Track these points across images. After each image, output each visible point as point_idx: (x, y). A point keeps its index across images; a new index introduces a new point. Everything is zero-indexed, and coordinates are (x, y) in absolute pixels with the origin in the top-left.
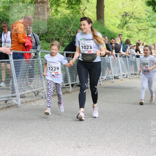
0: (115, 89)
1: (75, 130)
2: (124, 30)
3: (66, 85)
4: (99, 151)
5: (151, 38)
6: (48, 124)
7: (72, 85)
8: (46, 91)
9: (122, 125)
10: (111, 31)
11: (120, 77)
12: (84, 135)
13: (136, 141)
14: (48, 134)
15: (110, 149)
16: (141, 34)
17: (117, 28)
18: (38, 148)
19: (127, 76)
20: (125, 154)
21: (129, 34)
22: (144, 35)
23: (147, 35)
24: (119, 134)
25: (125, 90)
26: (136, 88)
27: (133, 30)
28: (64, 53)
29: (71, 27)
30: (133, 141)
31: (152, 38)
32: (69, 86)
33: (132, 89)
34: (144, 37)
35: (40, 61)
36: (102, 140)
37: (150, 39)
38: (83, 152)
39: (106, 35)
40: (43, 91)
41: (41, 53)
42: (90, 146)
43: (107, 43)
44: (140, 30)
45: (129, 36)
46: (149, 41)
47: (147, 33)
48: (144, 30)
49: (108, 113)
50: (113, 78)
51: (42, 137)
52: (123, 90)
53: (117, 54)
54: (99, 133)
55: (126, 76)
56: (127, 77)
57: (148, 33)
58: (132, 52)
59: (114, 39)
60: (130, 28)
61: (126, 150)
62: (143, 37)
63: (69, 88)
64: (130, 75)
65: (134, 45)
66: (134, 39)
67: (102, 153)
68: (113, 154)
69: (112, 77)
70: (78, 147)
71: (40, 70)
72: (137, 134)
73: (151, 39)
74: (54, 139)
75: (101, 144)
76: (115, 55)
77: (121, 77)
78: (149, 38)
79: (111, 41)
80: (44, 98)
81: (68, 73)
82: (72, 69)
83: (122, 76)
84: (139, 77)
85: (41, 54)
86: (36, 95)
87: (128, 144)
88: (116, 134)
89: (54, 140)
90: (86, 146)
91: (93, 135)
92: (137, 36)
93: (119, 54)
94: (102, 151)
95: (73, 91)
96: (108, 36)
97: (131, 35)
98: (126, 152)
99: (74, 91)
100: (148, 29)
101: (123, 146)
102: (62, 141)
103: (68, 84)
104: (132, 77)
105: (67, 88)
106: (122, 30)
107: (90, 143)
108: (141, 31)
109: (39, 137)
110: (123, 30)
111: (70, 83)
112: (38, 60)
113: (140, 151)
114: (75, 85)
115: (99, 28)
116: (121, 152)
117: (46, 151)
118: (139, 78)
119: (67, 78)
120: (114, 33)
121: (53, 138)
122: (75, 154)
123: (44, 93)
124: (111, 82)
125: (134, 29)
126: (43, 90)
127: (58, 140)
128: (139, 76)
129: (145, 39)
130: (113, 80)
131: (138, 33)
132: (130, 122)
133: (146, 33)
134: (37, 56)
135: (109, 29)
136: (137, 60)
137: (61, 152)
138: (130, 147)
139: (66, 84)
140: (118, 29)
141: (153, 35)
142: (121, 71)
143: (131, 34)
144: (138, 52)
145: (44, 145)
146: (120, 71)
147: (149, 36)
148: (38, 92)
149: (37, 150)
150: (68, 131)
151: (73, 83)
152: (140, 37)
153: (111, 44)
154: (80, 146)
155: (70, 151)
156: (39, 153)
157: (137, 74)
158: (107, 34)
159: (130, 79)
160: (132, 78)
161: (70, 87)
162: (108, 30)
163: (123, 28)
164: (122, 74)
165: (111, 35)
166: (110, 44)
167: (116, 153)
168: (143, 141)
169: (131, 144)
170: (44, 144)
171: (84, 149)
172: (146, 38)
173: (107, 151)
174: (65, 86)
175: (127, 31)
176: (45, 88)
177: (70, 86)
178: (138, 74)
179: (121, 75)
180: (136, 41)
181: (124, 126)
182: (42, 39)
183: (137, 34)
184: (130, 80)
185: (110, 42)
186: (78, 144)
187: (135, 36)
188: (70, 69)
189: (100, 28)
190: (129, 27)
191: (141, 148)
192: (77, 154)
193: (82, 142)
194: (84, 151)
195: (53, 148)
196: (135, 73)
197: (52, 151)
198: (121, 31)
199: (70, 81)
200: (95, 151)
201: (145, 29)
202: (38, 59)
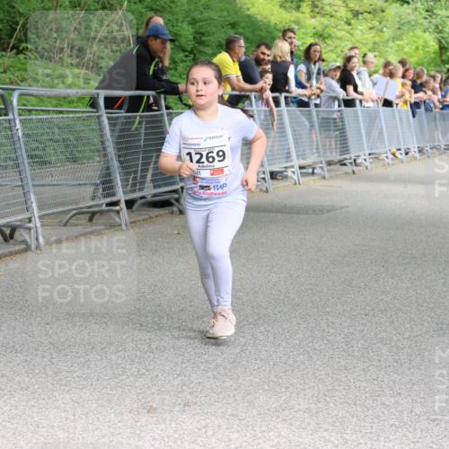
0: (271, 215)
1: (138, 353)
2: (303, 13)
3: (108, 205)
4: (216, 422)
5: (394, 39)
6: (47, 334)
7: (130, 204)
8: (38, 225)
9: (296, 333)
10: (259, 18)
11: (290, 174)
12: (167, 368)
13: (340, 385)
14: (48, 368)
15: (255, 412)
16: (361, 28)
17: (281, 6)
18: (14, 418)
19: (313, 169)
20: (305, 429)
21: (320, 28)
22: (371, 29)
23: (381, 31)
24: (285, 363)
25: (306, 216)
26: (344, 210)
27: (334, 13)
28: (98, 94)
29: (122, 5)
30: (330, 388)
31: (398, 39)
32: (117, 208)
33: (329, 211)
34: (370, 36)
35: (18, 122)
36: (227, 384)
37: (391, 44)
38: (163, 426)
39: (241, 34)
40: (31, 225)
41: (21, 95)
42: (187, 404)
43: (243, 58)
44: (356, 14)
45: (321, 36)
46: (388, 49)
47: (380, 22)
48: (369, 13)
49: (248, 294)
50: (268, 176)
51: (27, 380)
52: (301, 216)
53: (276, 94)
54: (219, 361)
55: (310, 171)
56: (313, 173)
57: (383, 23)
58: (330, 88)
59: (269, 48)
60: (322, 8)
61: (306, 415)
62: (366, 36)
63: (118, 212)
64: (324, 165)
65: (338, 64)
66: (337, 43)
67: (228, 429)
68: (263, 432)
69: (264, 173)
70: (148, 412)
71: (19, 153)
72: (343, 363)
73: (393, 42)
74: (66, 385)
75: (224, 398)
76: (273, 98)
77: (293, 172)
78: (388, 41)
79: (259, 52)
80: (33, 247)
81: (115, 164)
82: (127, 148)
83: (296, 169)
84: (354, 172)
85: (18, 101)
86: (6, 240)
87: (313, 395)
88: (274, 365)
89: (67, 388)
90: (174, 406)
91: (199, 367)
92: (348, 32)
93: (284, 95)
94: (228, 419)
95: (131, 223)
96: (249, 35)
97: (327, 30)
98: (309, 424)
99: (135, 222)
100: (383, 11)
101: (299, 404)
102: (95, 389)
103: (114, 199)
104: (333, 173)
105: (111, 214)
106: (296, 15)
107: (189, 397)
108: (360, 17)
109: (18, 378)
110: (299, 15)
111: (121, 196)
112: (9, 121)
113: (355, 420)
114: (140, 202)
115: (219, 9)
116: (290, 424)
117: (38, 427)
118: (354, 176)
119: (111, 181)
120: (269, 26)
121: (64, 382)
122: (138, 432)
123: (33, 231)
124: (261, 190)
125: (336, 11)
126: (30, 221)
127: (81, 389)
128: (355, 168)
129: (375, 43)
130: (267, 185)
131: (349, 24)
132: (323, 324)
133: (378, 24)
134: (6, 109)
135: (253, 11)
136: (345, 115)
137: (91, 427)
138: (320, 405)
139: (108, 200)
140: (282, 11)
141: (399, 28)
142: (294, 154)
143: (327, 27)
144: (350, 88)
145: (34, 406)
146: (289, 153)
147: (388, 33)
148: (13, 230)
149: (8, 424)
150: (114, 357)
151: (131, 196)
152: (358, 37)
153: (259, 62)
154: (155, 406)
155: (119, 425)
156: (14, 434)
157: (346, 162)
158: (243, 28)
159: (324, 178)
160: (331, 177)
161: (121, 209)
162: (249, 17)
163: (299, 7)
164: (296, 162)
165: (257, 32)
166: (253, 63)
167: (274, 426)
168: (364, 384)
169: (325, 395)
170: (33, 402)
171: (168, 417)
172: (377, 39)
173: (243, 422)
174: (104, 207)
175: (313, 17)
176: (36, 215)
177: (123, 205)
178: (351, 163)
179: (293, 167)
180: (342, 51)
181: (300, 335)
182: (23, 49)
183: (346, 27)
184: (322, 182)
185: (252, 57)
186: (149, 399)
187: (339, 34)
188: (119, 150)
189: (222, 10)
190: (320, 5)
191: (358, 409)
192: (143, 434)
193: (160, 392)
194: (168, 422)
195: (63, 415)
196: (342, 157)
197: (59, 426)
198: (292, 19)
199: (121, 190)
200: (203, 423)
201: (375, 10)
202: (11, 117)
